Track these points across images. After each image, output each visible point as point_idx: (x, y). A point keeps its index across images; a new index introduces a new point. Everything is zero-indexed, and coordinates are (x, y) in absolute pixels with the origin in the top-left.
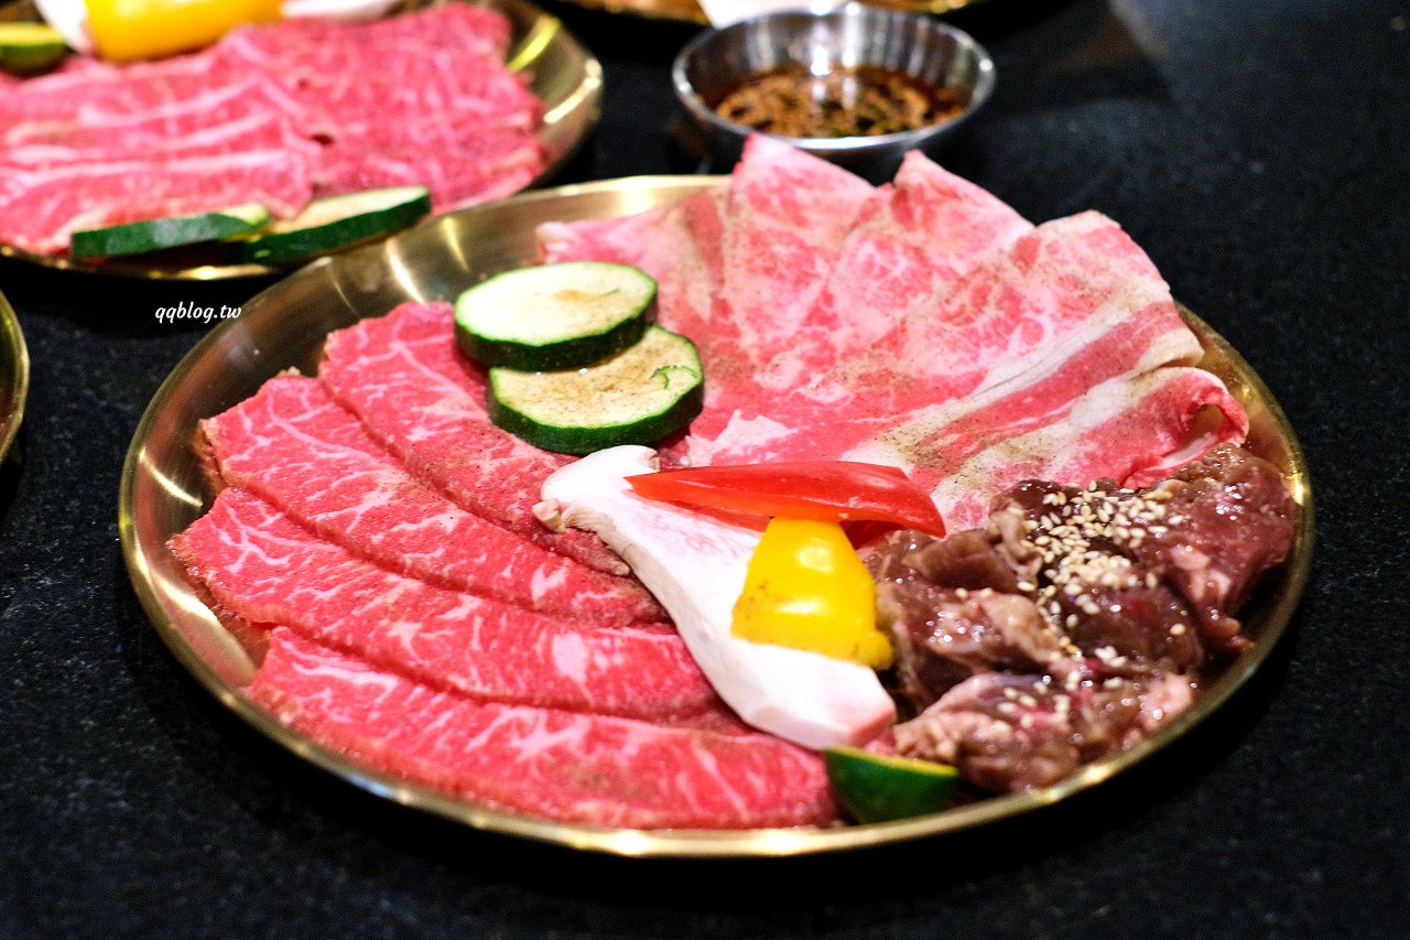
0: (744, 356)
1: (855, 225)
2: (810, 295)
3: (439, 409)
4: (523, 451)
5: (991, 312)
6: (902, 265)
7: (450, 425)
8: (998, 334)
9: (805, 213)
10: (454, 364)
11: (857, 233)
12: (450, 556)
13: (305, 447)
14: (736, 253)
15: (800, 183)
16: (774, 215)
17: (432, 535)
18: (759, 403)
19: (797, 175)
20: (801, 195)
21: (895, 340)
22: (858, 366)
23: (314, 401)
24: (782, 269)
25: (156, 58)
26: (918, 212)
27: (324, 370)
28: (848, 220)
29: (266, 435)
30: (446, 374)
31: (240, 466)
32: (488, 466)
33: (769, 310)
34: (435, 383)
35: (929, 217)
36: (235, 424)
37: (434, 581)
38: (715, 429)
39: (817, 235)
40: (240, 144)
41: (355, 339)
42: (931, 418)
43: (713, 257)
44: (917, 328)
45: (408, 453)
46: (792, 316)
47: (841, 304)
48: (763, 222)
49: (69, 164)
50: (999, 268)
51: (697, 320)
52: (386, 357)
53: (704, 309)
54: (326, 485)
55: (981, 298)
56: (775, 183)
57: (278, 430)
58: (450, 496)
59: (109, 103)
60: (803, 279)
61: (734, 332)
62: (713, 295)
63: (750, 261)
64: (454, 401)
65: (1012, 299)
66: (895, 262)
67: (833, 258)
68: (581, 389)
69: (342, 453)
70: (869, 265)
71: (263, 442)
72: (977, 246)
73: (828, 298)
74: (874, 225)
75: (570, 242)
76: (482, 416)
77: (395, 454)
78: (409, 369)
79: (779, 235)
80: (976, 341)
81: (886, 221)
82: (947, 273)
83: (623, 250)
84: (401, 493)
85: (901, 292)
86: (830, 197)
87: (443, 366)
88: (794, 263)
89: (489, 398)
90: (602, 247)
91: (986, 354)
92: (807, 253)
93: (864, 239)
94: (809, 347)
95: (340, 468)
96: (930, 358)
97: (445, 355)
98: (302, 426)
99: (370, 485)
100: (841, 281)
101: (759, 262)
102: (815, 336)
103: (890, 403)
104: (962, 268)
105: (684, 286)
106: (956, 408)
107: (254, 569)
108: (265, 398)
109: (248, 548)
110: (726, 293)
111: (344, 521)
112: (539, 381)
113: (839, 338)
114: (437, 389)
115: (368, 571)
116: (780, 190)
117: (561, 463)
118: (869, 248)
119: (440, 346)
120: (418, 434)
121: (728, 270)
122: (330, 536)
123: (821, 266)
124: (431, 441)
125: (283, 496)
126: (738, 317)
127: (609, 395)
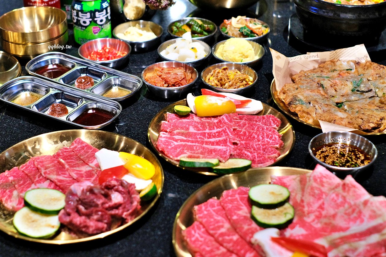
0: (304, 212)
1: (334, 189)
2: (320, 202)
3: (240, 212)
4: (254, 225)
5: (355, 215)
6: (340, 200)
7: (242, 216)
8: (355, 220)
9: (324, 184)
10: (247, 202)
11: (333, 191)
12: (233, 246)
13: (213, 215)
14: (307, 190)
15: (325, 177)
16: (317, 183)
17: (231, 241)
18: (303, 224)
19: (324, 175)
20: (324, 180)
21: (334, 216)
22: (325, 220)
23: (218, 205)
24: (316, 196)
25: (207, 117)
26: (347, 189)
27: (221, 199)
28: (333, 187)
29: (207, 211)
30: (245, 204)
31: (200, 217)
32: (246, 227)
33: (311, 204)
34: (242, 206)
35: (349, 190)
36: (201, 208)
37: (229, 251)
38: (293, 228)
39: (324, 189)
40: (218, 143)
41: (229, 193)
42: (336, 235)
43: (303, 190)
44: (339, 215)
45: (232, 221)
46: (316, 206)
47: (326, 206)
48: (315, 185)
49: (184, 141)
50: (359, 205)
51: (297, 202)
52: (234, 198)
53: (299, 200)
54: (214, 225)
55: (354, 211)
56: (320, 176)
57: (209, 211)
58: (237, 233)
59: (196, 127)
60: (320, 198)
61: (303, 207)
62: (301, 198)
63: (310, 193)
64: (244, 211)
65: (360, 212)
66: (338, 199)
67: (327, 196)
68: (269, 214)
69: (220, 218)
70: (333, 199)
71: (205, 212)
72: (357, 199)
73: (323, 204)
74: (337, 190)
75: (276, 180)
76: (249, 215)
77: (229, 220)
78: (238, 201)
79: (317, 188)
80: (350, 220)
81: (340, 190)
82: (349, 203)
83: (286, 183)
84: (228, 230)
85: (338, 206)
86: (330, 181)
87: (244, 202)
88: (319, 195)
89: (250, 212)
90: (282, 182)
91: (351, 223)
92: (322, 193)
93: (333, 193)
94: (317, 213)
95: (218, 222)
96: (340, 222)
97: (246, 200)
98: (214, 211)
99: (222, 227)
100: (327, 201)
101: (311, 193)
102: (319, 211)
103: (329, 230)
104: (352, 203)
105: (296, 194)
106: (342, 234)
107: (197, 240)
108: (208, 203)
109: (197, 235)
110: (304, 198)
111: (215, 234)
112: (262, 210)
113: (324, 213)
114: (242, 207)
115: (217, 245)
116: (320, 178)
117: (261, 229)
118: (334, 195)
119: (245, 197)
120: (235, 217)
121: (305, 193)
122: (212, 235)
123: (324, 196)
124: (237, 220)
125: (206, 225)
126: (305, 204)
127: (274, 217)
